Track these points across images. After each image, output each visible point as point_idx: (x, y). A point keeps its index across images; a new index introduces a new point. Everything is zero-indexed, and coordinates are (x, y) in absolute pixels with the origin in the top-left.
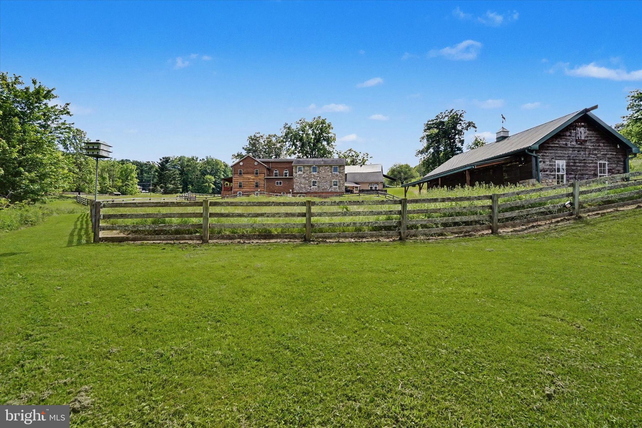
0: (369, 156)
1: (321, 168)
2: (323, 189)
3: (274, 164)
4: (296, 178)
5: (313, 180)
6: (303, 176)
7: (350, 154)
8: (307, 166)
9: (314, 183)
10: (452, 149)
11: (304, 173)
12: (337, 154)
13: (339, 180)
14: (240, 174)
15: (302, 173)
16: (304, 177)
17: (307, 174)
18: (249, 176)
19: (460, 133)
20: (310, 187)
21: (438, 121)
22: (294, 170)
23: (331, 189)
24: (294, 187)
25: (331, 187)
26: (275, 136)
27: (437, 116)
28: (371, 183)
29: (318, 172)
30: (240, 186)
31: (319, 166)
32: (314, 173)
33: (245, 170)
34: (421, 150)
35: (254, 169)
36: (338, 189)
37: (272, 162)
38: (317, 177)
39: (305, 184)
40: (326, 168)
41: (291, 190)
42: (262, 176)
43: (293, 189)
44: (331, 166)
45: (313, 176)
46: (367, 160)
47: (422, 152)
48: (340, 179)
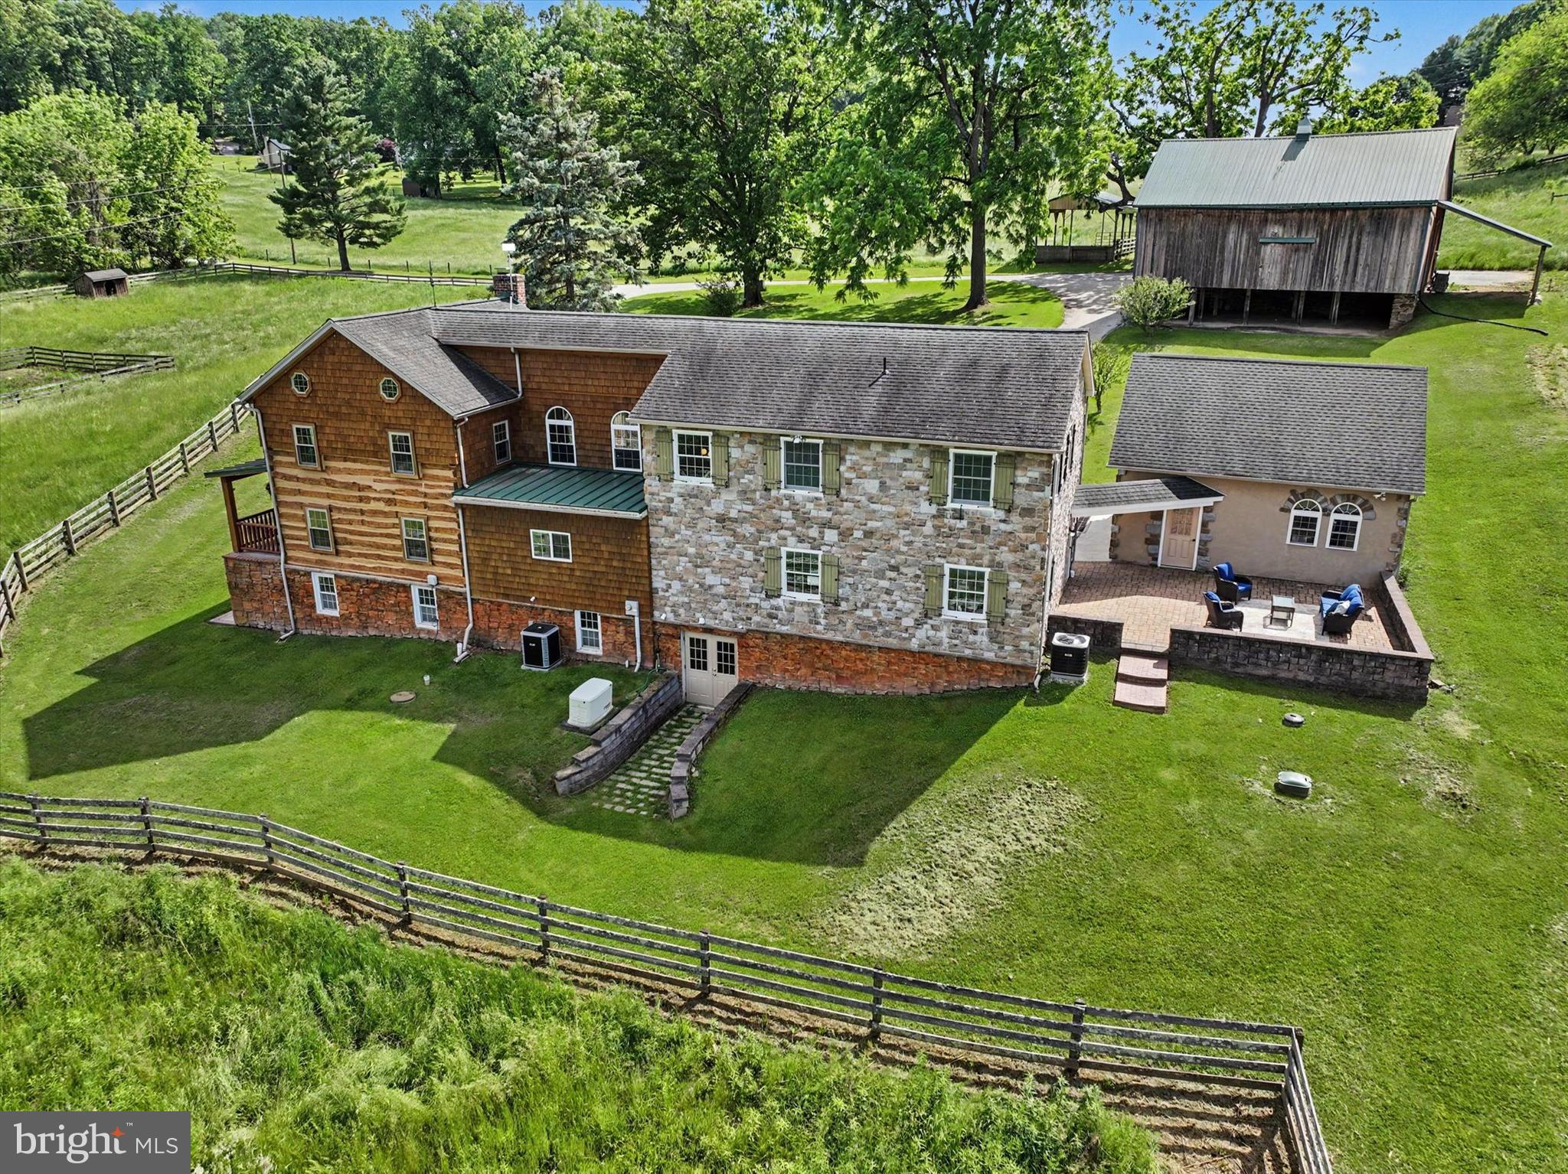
1: (852, 459)
2: (866, 626)
3: (537, 365)
4: (667, 520)
5: (794, 546)
6: (717, 507)
8: (743, 431)
9: (801, 568)
11: (723, 483)
13: (996, 567)
14: (307, 454)
15: (710, 483)
16: (722, 519)
17: (745, 495)
18: (361, 474)
20: (772, 594)
22: (647, 457)
23: (922, 633)
24: (658, 583)
25: (930, 612)
28: (1312, 490)
29: (834, 491)
30: (320, 537)
31: (839, 445)
32: (800, 493)
33: (330, 433)
35: (385, 427)
36: (982, 639)
37: (522, 351)
38: (826, 524)
39: (734, 570)
40: (897, 458)
41: (633, 607)
43: (649, 600)
44: (935, 450)
45: (787, 517)
48: (1006, 556)
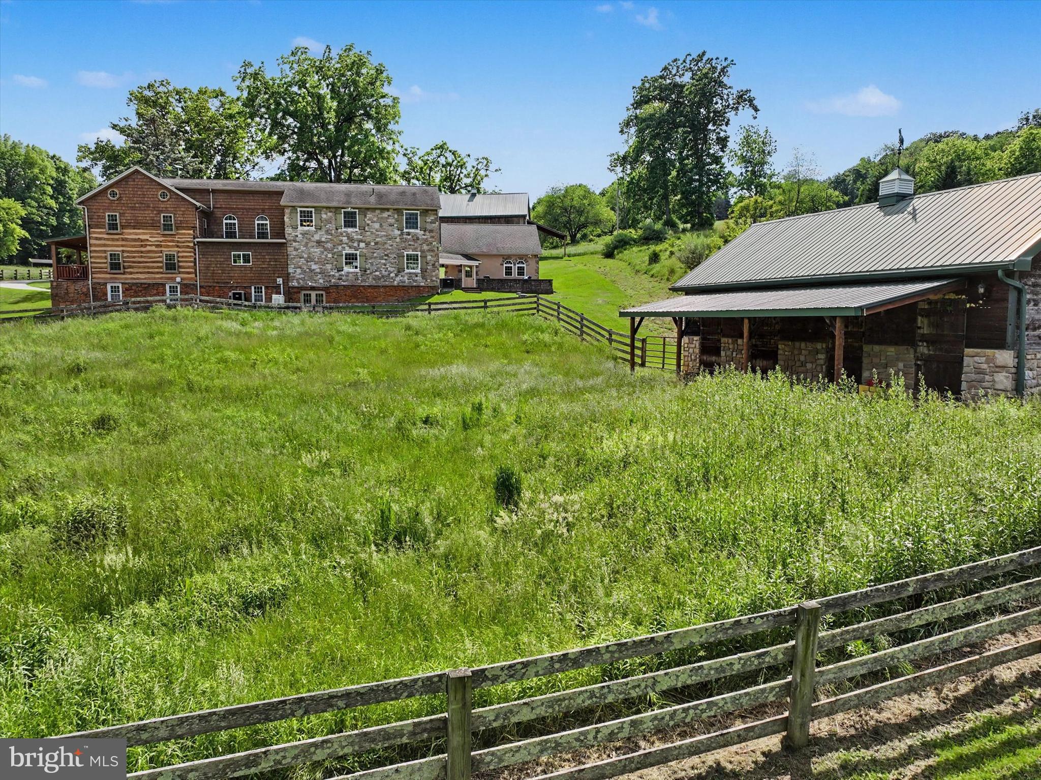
0: (492, 167)
1: (369, 215)
2: (377, 278)
3: (221, 197)
4: (294, 245)
5: (348, 251)
6: (317, 237)
7: (442, 160)
8: (327, 208)
9: (350, 258)
10: (699, 158)
11: (319, 228)
12: (405, 155)
13: (422, 251)
14: (113, 226)
15: (313, 229)
16: (318, 242)
17: (328, 232)
18: (143, 234)
19: (719, 118)
20: (340, 270)
21: (668, 81)
22: (286, 219)
23: (398, 279)
24: (291, 270)
25: (400, 271)
26: (219, 94)
27: (665, 69)
28: (509, 257)
29: (363, 228)
30: (115, 266)
31: (364, 211)
32: (350, 230)
33: (128, 216)
34: (622, 154)
35: (160, 212)
36: (419, 278)
37: (214, 191)
38: (360, 241)
39: (322, 262)
40: (386, 214)
41: (280, 281)
42: (186, 235)
43: (287, 277)
44: (399, 211)
45: (345, 239)
46: (486, 176)
47: (623, 160)
48: (425, 247)
